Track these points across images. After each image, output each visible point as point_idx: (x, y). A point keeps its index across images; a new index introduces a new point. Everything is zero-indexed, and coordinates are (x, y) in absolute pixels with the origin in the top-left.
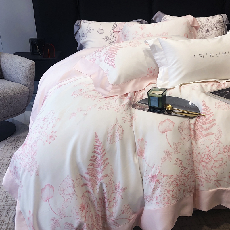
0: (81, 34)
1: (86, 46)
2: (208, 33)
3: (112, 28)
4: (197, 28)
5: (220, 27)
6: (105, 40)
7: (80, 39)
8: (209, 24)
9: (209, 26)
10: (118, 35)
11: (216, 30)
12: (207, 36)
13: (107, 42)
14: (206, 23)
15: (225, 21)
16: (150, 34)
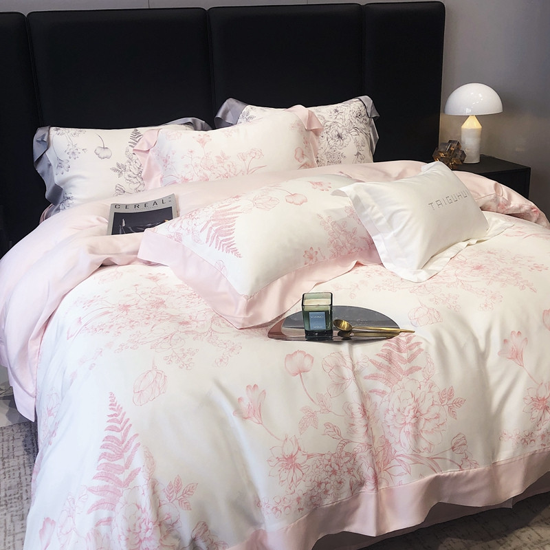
0: (52, 162)
1: (71, 188)
2: (341, 141)
3: (131, 144)
4: (316, 132)
5: (362, 126)
6: (117, 173)
8: (341, 121)
9: (340, 126)
10: (148, 158)
11: (356, 133)
12: (340, 147)
13: (122, 178)
14: (332, 120)
15: (369, 111)
16: (223, 155)
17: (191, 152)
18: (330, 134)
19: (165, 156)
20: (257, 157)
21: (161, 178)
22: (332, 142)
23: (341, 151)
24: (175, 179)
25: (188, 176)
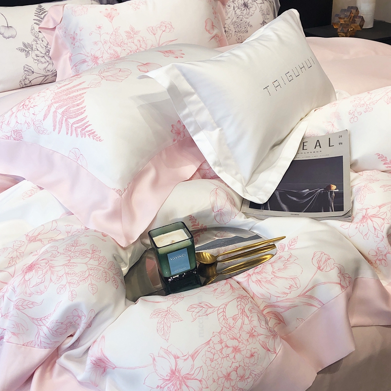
2: (248, 9)
3: (35, 21)
4: (224, 2)
6: (24, 54)
10: (54, 36)
11: (261, 1)
12: (247, 16)
13: (30, 58)
16: (132, 29)
17: (99, 27)
18: (236, 2)
19: (72, 33)
20: (168, 30)
21: (70, 57)
22: (239, 12)
23: (248, 20)
24: (84, 57)
25: (98, 54)
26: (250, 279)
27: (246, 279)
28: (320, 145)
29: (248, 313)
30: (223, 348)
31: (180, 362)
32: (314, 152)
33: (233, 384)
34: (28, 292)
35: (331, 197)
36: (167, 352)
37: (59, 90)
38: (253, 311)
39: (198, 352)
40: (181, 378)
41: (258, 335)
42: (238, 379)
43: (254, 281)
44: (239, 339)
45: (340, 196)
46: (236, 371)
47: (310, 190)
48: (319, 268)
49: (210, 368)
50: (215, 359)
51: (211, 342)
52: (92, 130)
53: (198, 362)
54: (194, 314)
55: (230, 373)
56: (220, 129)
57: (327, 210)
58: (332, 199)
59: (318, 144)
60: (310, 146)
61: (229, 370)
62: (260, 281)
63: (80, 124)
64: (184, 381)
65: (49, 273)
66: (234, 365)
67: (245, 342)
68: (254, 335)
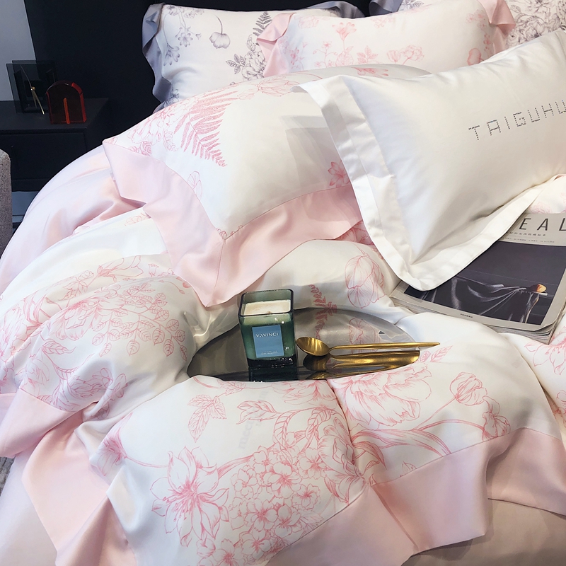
0: (161, 49)
1: (179, 84)
3: (255, 31)
4: (505, 30)
6: (233, 68)
7: (161, 62)
8: (543, 16)
9: (541, 22)
10: (273, 51)
13: (239, 74)
14: (531, 13)
16: (368, 52)
17: (327, 45)
18: (524, 32)
19: (294, 49)
20: (415, 57)
26: (349, 388)
27: (344, 386)
28: (546, 227)
29: (321, 434)
30: (266, 472)
31: (202, 473)
32: (535, 235)
33: (268, 527)
34: (62, 333)
35: (531, 301)
36: (191, 456)
37: (204, 98)
38: (332, 432)
39: (230, 468)
40: (195, 497)
41: (326, 469)
42: (278, 522)
43: (354, 391)
44: (294, 466)
45: (546, 302)
46: (277, 511)
47: (505, 286)
48: (457, 397)
49: (238, 494)
50: (250, 483)
51: (252, 459)
52: (218, 150)
53: (226, 481)
54: (245, 413)
55: (267, 511)
56: (392, 176)
57: (516, 319)
58: (532, 304)
59: (544, 225)
60: (531, 225)
61: (267, 506)
62: (362, 394)
63: (209, 141)
64: (198, 502)
65: (92, 315)
66: (275, 501)
67: (302, 473)
68: (319, 467)
